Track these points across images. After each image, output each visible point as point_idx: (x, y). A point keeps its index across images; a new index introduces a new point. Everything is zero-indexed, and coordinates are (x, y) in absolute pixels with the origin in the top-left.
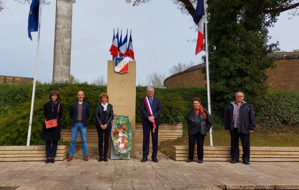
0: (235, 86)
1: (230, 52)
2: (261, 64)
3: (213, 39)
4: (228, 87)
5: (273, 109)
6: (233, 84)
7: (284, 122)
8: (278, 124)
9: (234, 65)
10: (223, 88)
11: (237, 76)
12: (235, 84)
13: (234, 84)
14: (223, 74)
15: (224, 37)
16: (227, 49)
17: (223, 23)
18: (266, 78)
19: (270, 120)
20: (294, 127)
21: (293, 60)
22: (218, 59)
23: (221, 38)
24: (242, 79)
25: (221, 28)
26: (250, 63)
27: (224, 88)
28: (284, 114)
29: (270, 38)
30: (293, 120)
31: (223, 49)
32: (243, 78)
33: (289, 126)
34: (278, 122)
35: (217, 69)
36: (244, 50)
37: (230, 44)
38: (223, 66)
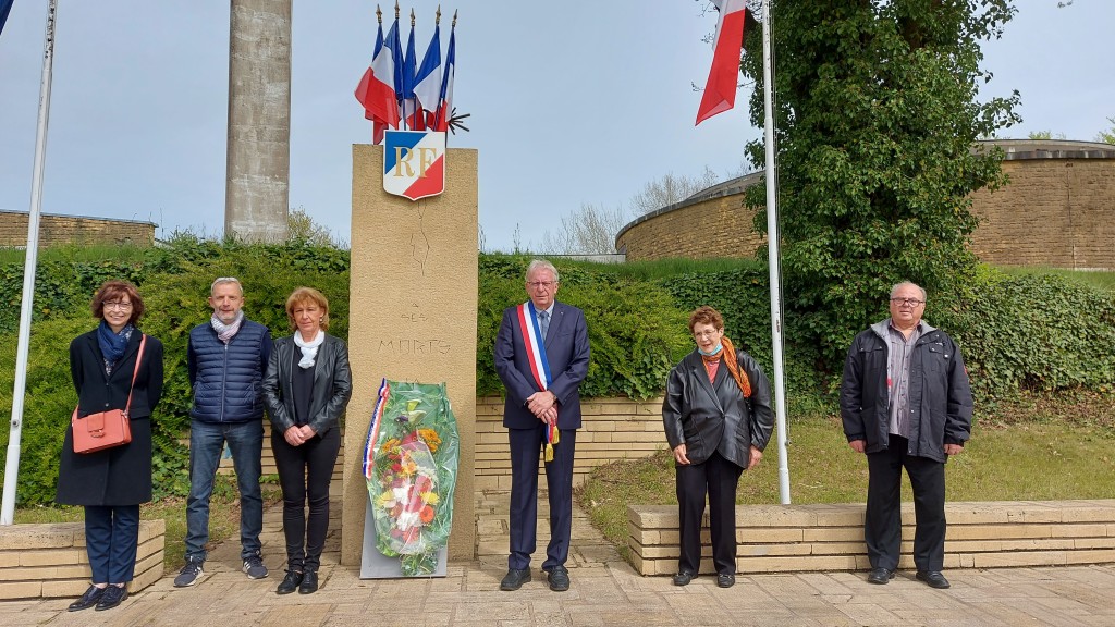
0: (863, 255)
1: (848, 129)
2: (955, 175)
3: (789, 79)
4: (838, 257)
5: (993, 336)
6: (858, 245)
7: (1031, 382)
8: (1011, 389)
9: (863, 174)
10: (821, 263)
11: (870, 216)
12: (865, 246)
13: (862, 249)
14: (822, 209)
15: (827, 69)
16: (837, 117)
17: (823, 15)
18: (972, 224)
19: (983, 376)
20: (1063, 398)
21: (1038, 166)
22: (806, 155)
23: (815, 76)
24: (889, 229)
25: (816, 34)
26: (918, 167)
27: (825, 260)
28: (1028, 354)
29: (987, 80)
30: (1061, 375)
31: (824, 115)
32: (893, 225)
33: (1045, 396)
34: (1008, 382)
35: (800, 189)
36: (897, 122)
37: (847, 95)
38: (823, 179)
